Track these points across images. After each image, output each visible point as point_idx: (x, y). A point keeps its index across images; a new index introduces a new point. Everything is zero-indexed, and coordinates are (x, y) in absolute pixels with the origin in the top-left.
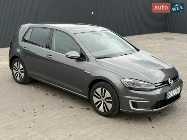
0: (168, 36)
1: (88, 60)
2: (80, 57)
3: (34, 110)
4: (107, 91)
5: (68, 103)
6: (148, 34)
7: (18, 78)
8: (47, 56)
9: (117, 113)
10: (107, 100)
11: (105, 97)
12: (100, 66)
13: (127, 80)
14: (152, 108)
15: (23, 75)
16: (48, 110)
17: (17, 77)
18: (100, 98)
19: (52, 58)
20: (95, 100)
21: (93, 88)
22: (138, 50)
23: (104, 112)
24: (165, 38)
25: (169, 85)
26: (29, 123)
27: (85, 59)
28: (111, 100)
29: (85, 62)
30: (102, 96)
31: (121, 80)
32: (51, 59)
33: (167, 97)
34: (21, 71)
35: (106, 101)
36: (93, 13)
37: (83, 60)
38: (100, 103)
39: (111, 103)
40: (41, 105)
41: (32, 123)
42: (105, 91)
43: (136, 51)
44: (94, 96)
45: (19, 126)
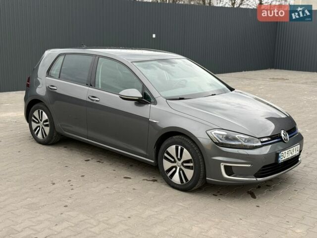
0: (277, 76)
1: (155, 103)
2: (142, 98)
3: (70, 182)
4: (185, 150)
5: (123, 171)
6: (245, 71)
7: (40, 136)
8: (89, 97)
9: (200, 185)
10: (185, 164)
11: (182, 160)
12: (174, 112)
13: (217, 132)
14: (257, 176)
15: (47, 130)
16: (92, 183)
17: (37, 133)
18: (175, 162)
19: (97, 101)
20: (167, 165)
21: (163, 147)
22: (232, 90)
23: (180, 183)
24: (273, 79)
25: (282, 140)
26: (64, 199)
27: (150, 101)
28: (191, 164)
29: (150, 105)
30: (178, 159)
31: (207, 132)
32: (94, 102)
33: (279, 159)
34: (45, 124)
35: (184, 166)
36: (154, 36)
37: (146, 103)
38: (174, 169)
39: (192, 169)
40: (80, 176)
41: (68, 200)
42: (182, 151)
43: (229, 90)
44: (164, 160)
45: (49, 204)
